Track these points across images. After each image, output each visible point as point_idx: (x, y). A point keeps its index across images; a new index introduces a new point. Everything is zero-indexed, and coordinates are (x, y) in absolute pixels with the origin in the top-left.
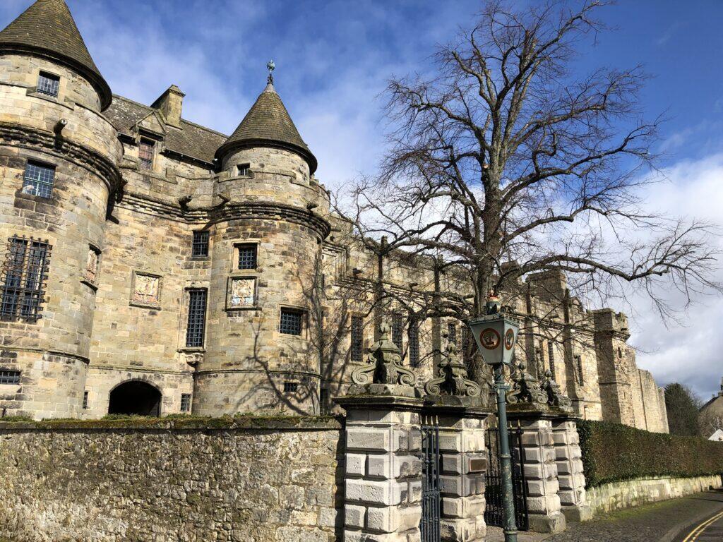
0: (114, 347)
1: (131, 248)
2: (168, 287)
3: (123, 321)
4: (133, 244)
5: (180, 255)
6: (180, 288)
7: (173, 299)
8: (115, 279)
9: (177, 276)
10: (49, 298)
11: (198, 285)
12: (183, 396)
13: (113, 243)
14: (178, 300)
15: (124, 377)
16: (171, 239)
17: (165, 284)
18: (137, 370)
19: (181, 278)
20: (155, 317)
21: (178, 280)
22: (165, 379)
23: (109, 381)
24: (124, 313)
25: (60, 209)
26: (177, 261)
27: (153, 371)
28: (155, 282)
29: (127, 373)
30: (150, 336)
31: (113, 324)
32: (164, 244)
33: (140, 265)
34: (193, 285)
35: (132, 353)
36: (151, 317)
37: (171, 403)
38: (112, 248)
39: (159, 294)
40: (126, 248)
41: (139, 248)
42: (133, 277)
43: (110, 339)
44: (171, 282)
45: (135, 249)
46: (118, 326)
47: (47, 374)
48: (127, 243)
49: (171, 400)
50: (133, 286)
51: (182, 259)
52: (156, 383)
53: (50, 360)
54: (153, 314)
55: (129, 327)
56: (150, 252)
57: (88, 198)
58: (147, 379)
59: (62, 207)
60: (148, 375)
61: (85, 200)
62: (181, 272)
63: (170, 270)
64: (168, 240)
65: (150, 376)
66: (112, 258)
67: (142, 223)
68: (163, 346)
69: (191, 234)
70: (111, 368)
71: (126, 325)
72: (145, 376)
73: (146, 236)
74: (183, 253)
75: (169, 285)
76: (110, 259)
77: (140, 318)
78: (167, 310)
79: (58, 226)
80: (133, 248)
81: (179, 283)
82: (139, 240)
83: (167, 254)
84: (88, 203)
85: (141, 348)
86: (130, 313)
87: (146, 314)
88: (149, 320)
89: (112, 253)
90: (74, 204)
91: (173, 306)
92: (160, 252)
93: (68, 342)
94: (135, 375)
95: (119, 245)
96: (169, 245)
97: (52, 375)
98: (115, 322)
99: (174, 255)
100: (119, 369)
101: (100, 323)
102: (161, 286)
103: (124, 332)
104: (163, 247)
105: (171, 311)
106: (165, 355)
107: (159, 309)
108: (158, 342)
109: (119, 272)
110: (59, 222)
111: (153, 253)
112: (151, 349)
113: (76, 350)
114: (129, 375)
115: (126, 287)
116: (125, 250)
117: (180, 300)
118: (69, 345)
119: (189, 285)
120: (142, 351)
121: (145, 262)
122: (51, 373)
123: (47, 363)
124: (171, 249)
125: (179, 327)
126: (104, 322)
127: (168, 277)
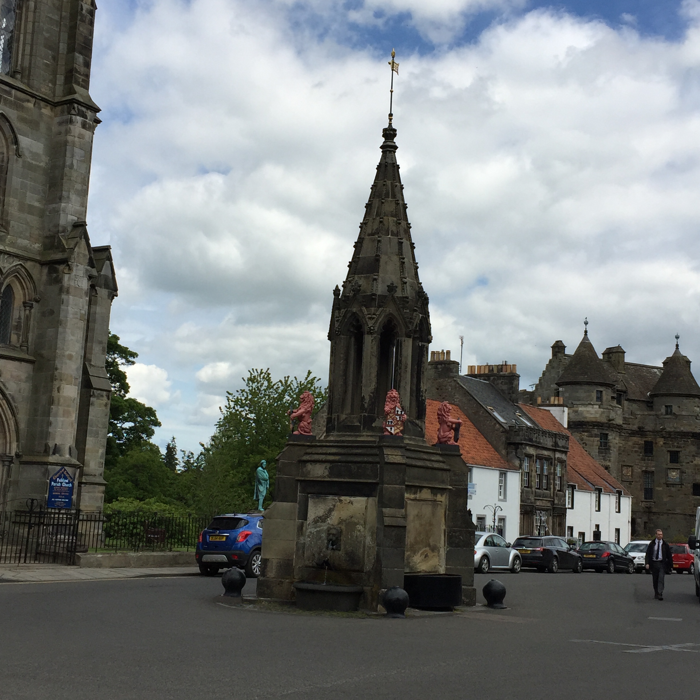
2: (635, 471)
5: (639, 454)
6: (640, 470)
7: (638, 477)
9: (639, 465)
11: (649, 469)
12: (645, 522)
20: (631, 486)
21: (639, 467)
22: (637, 515)
26: (638, 457)
28: (630, 469)
32: (632, 449)
33: (624, 461)
34: (646, 469)
36: (629, 486)
37: (640, 526)
39: (632, 475)
41: (623, 453)
42: (622, 467)
44: (637, 468)
45: (621, 454)
50: (622, 472)
51: (640, 456)
54: (631, 484)
56: (627, 454)
57: (617, 443)
59: (611, 450)
62: (640, 463)
63: (635, 462)
64: (634, 447)
68: (635, 499)
69: (643, 442)
74: (641, 453)
75: (635, 469)
78: (635, 482)
81: (639, 468)
82: (623, 449)
83: (634, 454)
87: (628, 484)
90: (614, 447)
91: (638, 480)
92: (631, 453)
96: (634, 450)
99: (637, 454)
102: (632, 470)
104: (632, 451)
105: (637, 482)
106: (636, 503)
107: (633, 482)
111: (629, 455)
117: (641, 477)
119: (644, 469)
121: (626, 460)
124: (636, 452)
125: (641, 490)
127: (635, 466)
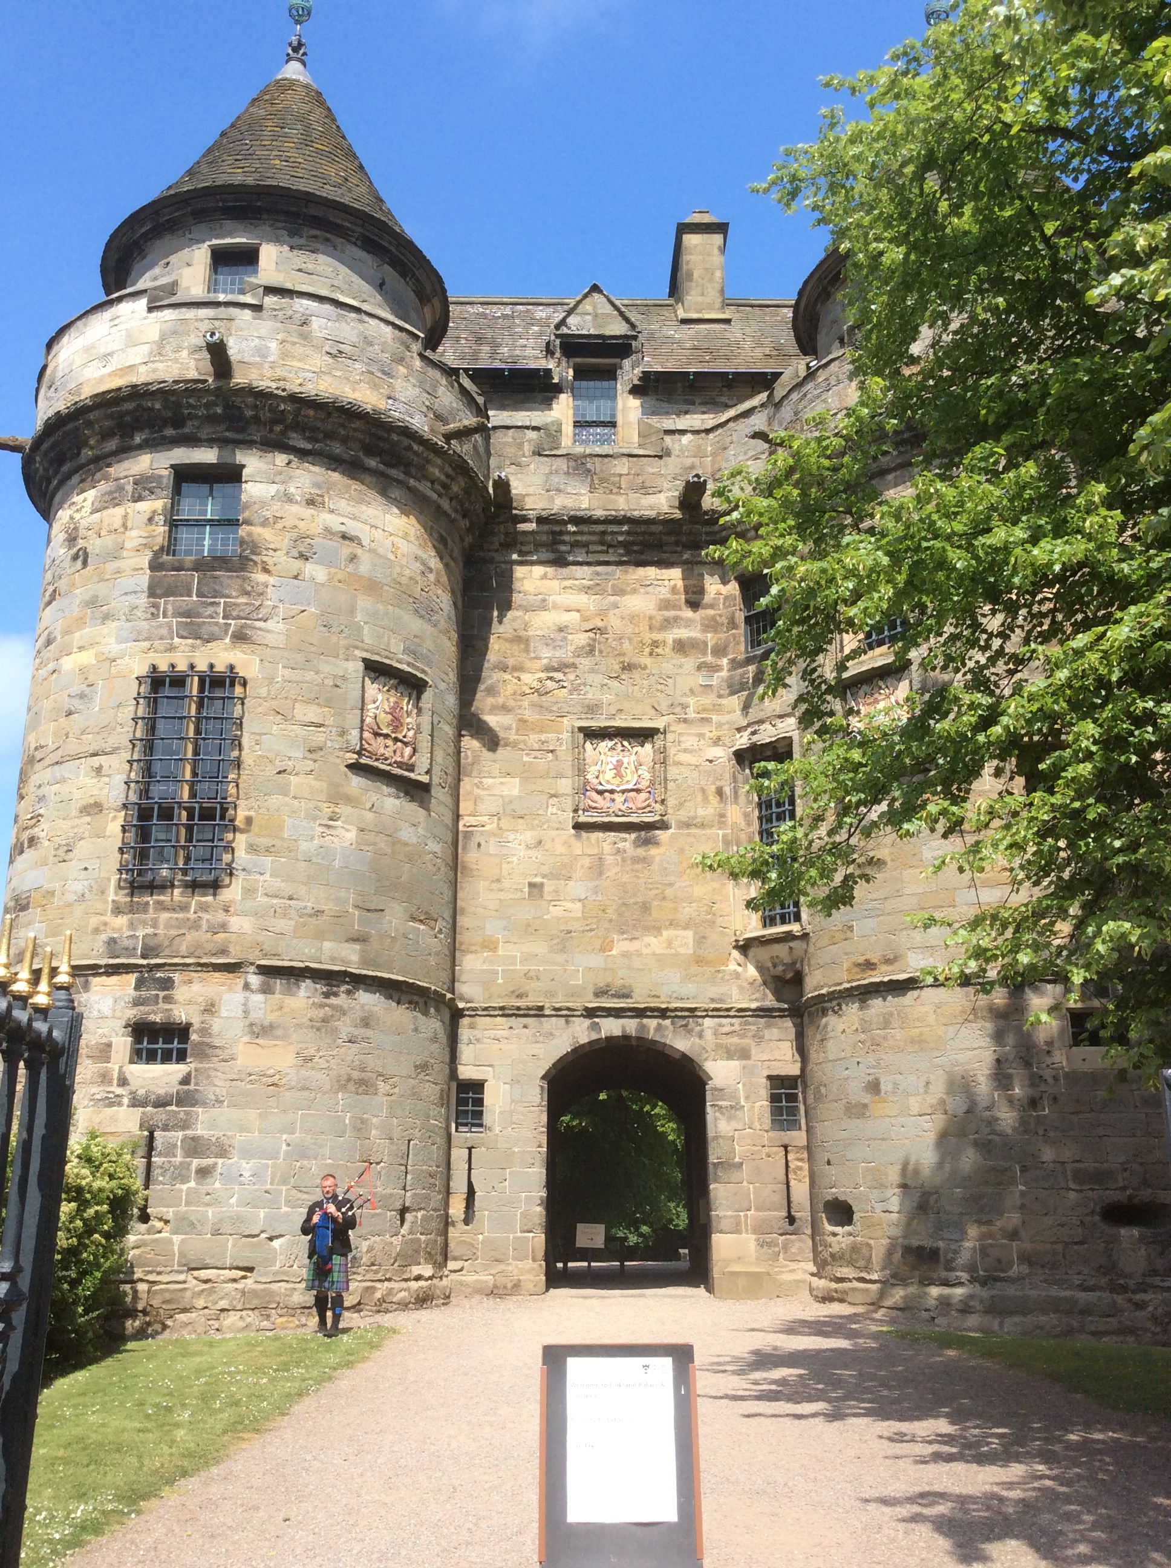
0: (540, 948)
1: (562, 667)
3: (563, 874)
4: (565, 654)
6: (722, 754)
7: (703, 790)
8: (526, 759)
9: (708, 720)
10: (249, 821)
11: (767, 734)
12: (774, 1082)
13: (511, 662)
14: (720, 792)
15: (581, 1032)
16: (676, 619)
17: (672, 751)
18: (617, 1013)
19: (720, 725)
20: (654, 851)
22: (708, 1034)
23: (537, 1049)
24: (560, 849)
25: (260, 577)
26: (701, 679)
27: (663, 1013)
28: (643, 750)
29: (587, 1022)
30: (646, 908)
31: (531, 885)
33: (592, 709)
34: (755, 738)
35: (595, 961)
36: (641, 852)
37: (736, 1107)
38: (507, 676)
39: (657, 781)
40: (548, 669)
41: (585, 663)
42: (576, 746)
43: (529, 930)
44: (690, 742)
45: (574, 666)
46: (546, 889)
47: (260, 1031)
48: (546, 655)
49: (734, 1096)
50: (580, 770)
51: (716, 668)
52: (681, 1043)
53: (266, 990)
54: (647, 842)
55: (577, 888)
56: (617, 667)
57: (344, 537)
58: (651, 1035)
59: (266, 570)
60: (652, 1023)
61: (335, 544)
62: (717, 709)
63: (685, 707)
65: (659, 1028)
66: (511, 703)
67: (587, 590)
68: (689, 934)
70: (538, 1012)
71: (571, 883)
72: (643, 1027)
73: (600, 624)
74: (719, 651)
75: (685, 751)
76: (505, 709)
77: (609, 859)
78: (688, 825)
79: (258, 624)
80: (567, 666)
81: (717, 741)
82: (582, 639)
83: (670, 663)
84: (346, 549)
85: (621, 945)
86: (578, 847)
87: (627, 845)
88: (636, 860)
89: (510, 689)
90: (303, 557)
91: (707, 811)
92: (647, 661)
93: (320, 935)
94: (612, 1027)
95: (528, 664)
96: (672, 635)
97: (279, 1032)
98: (538, 880)
99: (690, 663)
100: (565, 1014)
101: (494, 886)
102: (661, 757)
103: (569, 905)
104: (655, 644)
105: (702, 826)
106: (699, 961)
107: (663, 825)
108: (672, 924)
109: (533, 738)
110: (263, 612)
111: (628, 667)
112: (653, 944)
113: (355, 958)
114: (595, 1027)
115: (559, 776)
116: (543, 675)
117: (727, 790)
118: (327, 944)
119: (743, 741)
120: (626, 955)
121: (606, 698)
122: (272, 1027)
123: (260, 997)
126: (506, 883)
127: (680, 728)
